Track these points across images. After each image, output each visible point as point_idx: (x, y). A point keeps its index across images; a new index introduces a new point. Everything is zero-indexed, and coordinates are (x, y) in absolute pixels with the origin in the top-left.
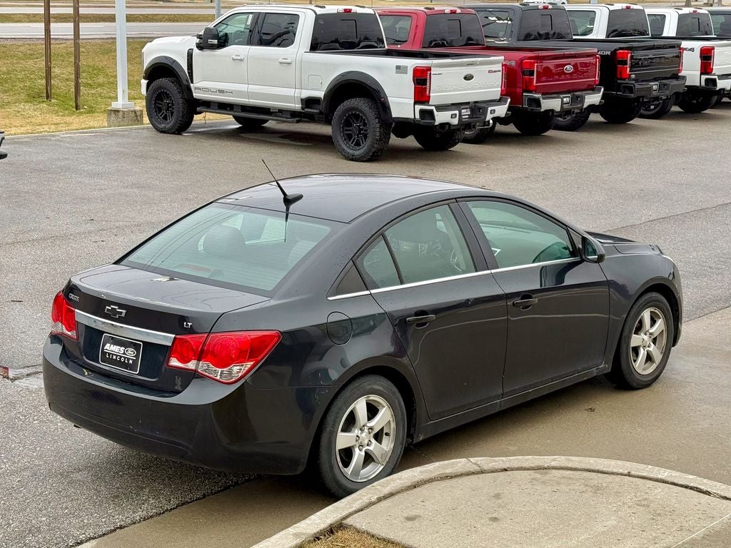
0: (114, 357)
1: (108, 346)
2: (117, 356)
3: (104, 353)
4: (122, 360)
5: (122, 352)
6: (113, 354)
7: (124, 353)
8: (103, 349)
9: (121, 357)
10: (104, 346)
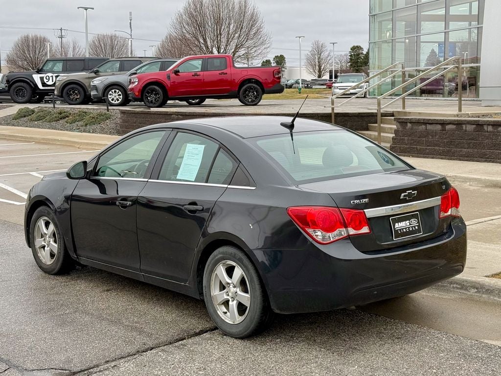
0: (404, 230)
1: (397, 225)
2: (406, 228)
3: (396, 231)
4: (411, 229)
5: (408, 224)
6: (403, 229)
7: (410, 224)
8: (394, 229)
9: (409, 228)
10: (394, 226)
